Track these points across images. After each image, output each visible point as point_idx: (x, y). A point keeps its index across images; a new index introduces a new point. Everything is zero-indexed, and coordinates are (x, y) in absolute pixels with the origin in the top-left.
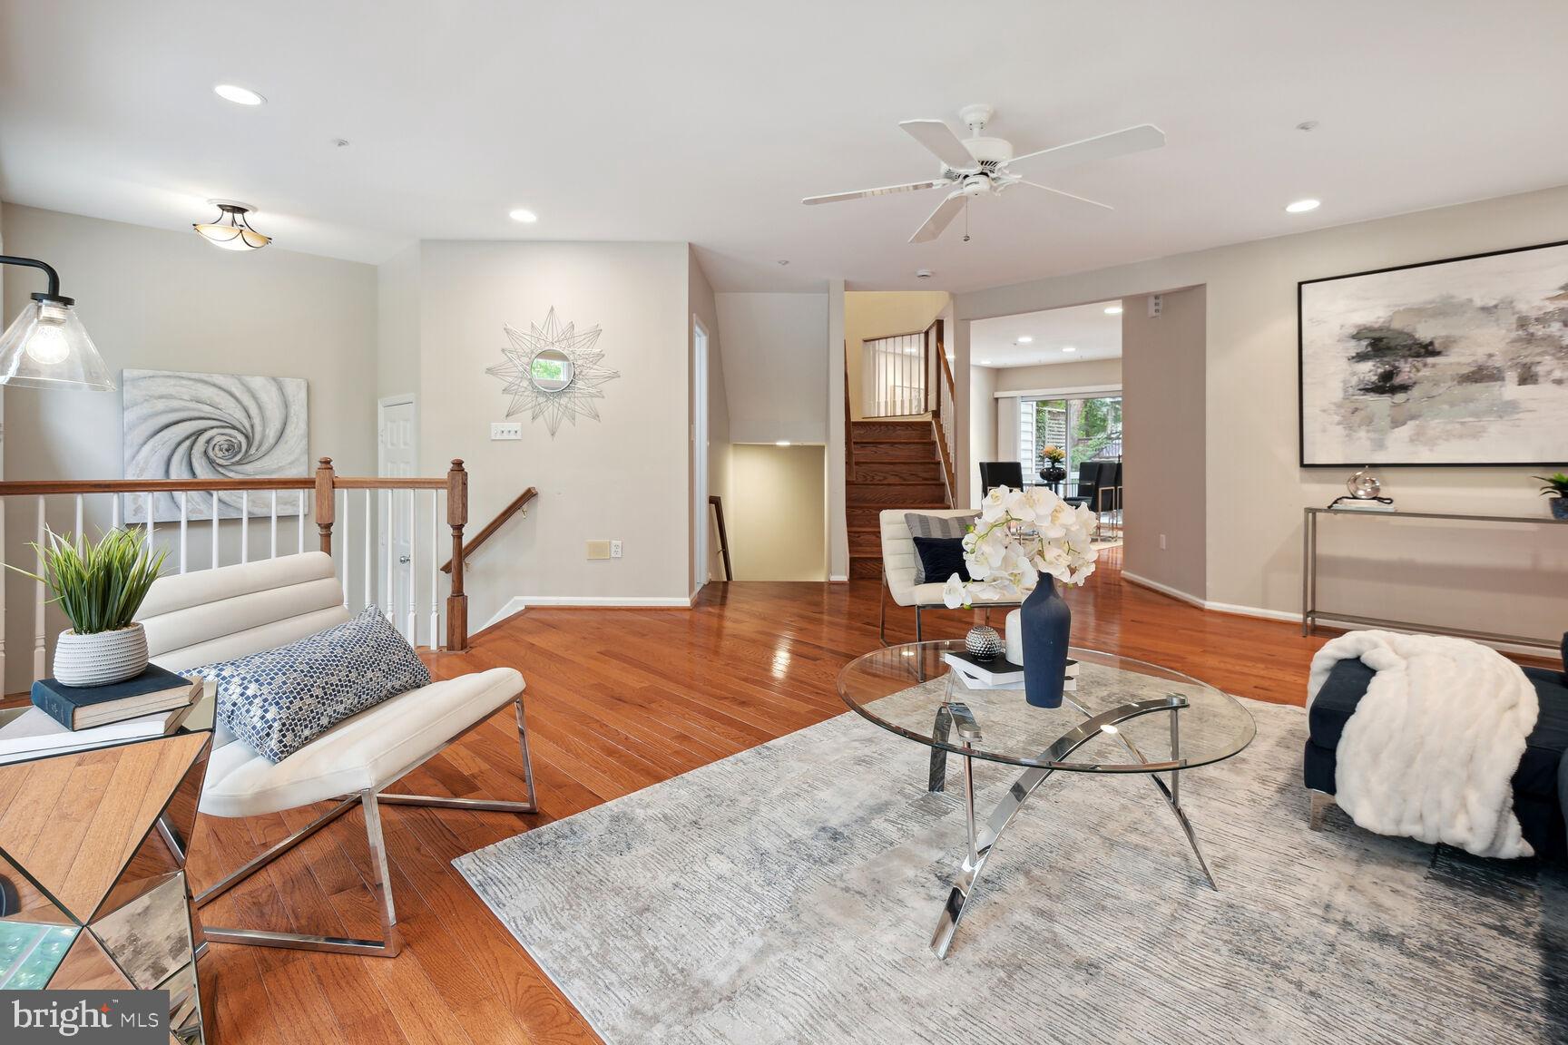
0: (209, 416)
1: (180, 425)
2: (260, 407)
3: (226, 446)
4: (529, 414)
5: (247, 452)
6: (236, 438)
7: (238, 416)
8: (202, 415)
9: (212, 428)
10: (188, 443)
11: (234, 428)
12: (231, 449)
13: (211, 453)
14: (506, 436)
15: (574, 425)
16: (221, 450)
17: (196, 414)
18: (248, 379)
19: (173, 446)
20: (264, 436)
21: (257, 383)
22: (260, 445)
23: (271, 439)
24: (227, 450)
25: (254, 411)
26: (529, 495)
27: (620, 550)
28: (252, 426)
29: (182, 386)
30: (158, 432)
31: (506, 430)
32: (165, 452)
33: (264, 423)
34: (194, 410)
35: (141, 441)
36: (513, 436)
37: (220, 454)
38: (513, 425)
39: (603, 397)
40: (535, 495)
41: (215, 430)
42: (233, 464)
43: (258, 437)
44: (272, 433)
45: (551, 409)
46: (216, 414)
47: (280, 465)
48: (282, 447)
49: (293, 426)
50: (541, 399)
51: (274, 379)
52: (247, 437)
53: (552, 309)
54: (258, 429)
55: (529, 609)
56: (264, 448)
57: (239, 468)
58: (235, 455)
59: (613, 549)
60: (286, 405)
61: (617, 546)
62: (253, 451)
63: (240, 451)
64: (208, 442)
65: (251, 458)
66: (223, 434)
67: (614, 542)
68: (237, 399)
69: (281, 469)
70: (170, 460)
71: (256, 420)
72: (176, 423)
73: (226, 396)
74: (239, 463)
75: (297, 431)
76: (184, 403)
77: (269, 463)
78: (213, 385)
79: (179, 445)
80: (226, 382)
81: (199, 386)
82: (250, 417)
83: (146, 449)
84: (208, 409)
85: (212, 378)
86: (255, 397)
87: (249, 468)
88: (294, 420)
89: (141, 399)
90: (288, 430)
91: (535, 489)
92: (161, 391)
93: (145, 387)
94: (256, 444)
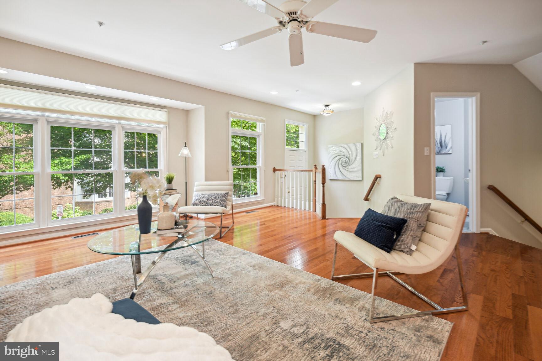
2: (351, 151)
6: (347, 160)
7: (347, 154)
9: (342, 157)
10: (338, 161)
11: (347, 157)
12: (346, 162)
13: (342, 164)
16: (344, 163)
17: (340, 154)
18: (349, 144)
20: (352, 159)
21: (351, 145)
23: (354, 160)
25: (350, 153)
26: (377, 177)
28: (350, 157)
29: (337, 148)
30: (334, 158)
32: (335, 163)
38: (377, 153)
40: (380, 177)
44: (354, 158)
45: (388, 141)
48: (356, 162)
51: (354, 144)
52: (349, 159)
54: (351, 157)
56: (352, 162)
57: (347, 167)
58: (346, 164)
60: (357, 150)
62: (350, 163)
63: (348, 163)
64: (342, 161)
65: (350, 165)
66: (344, 159)
68: (347, 150)
69: (356, 167)
70: (335, 166)
71: (351, 155)
72: (337, 156)
73: (345, 149)
74: (347, 166)
75: (359, 157)
76: (338, 152)
77: (353, 166)
78: (343, 147)
79: (337, 161)
80: (345, 146)
81: (340, 148)
82: (349, 154)
83: (332, 162)
84: (342, 153)
85: (343, 145)
86: (350, 149)
87: (349, 167)
88: (358, 154)
89: (331, 152)
90: (357, 157)
91: (380, 175)
92: (334, 150)
93: (331, 149)
94: (351, 161)
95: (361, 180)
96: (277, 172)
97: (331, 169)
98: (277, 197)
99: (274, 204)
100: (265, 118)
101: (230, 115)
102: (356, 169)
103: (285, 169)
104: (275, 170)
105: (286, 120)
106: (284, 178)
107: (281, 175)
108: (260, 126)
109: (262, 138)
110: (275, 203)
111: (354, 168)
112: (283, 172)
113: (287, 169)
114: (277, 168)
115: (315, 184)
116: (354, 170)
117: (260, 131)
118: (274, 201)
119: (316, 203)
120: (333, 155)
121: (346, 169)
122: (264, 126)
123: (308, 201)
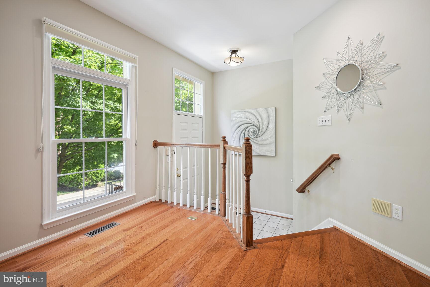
0: (249, 122)
1: (242, 126)
2: (261, 119)
3: (253, 132)
4: (335, 109)
5: (258, 133)
6: (255, 129)
7: (256, 121)
8: (247, 122)
9: (249, 126)
10: (244, 131)
11: (255, 126)
12: (254, 133)
13: (249, 134)
14: (324, 123)
15: (363, 113)
16: (252, 133)
17: (246, 122)
18: (258, 109)
19: (241, 132)
20: (262, 128)
21: (261, 110)
22: (261, 132)
23: (264, 130)
24: (253, 133)
25: (260, 120)
26: (335, 159)
27: (400, 213)
28: (259, 125)
29: (243, 114)
30: (238, 128)
31: (324, 120)
32: (239, 134)
33: (263, 124)
34: (245, 121)
35: (234, 131)
36: (327, 123)
37: (251, 134)
38: (328, 116)
39: (386, 88)
40: (339, 159)
41: (250, 127)
42: (254, 137)
43: (261, 129)
44: (265, 127)
46: (251, 122)
47: (267, 138)
48: (268, 132)
49: (271, 124)
50: (343, 98)
51: (265, 108)
52: (258, 129)
53: (349, 38)
54: (261, 126)
55: (335, 229)
56: (263, 132)
57: (256, 139)
58: (255, 135)
59: (394, 211)
60: (269, 117)
61: (397, 210)
62: (260, 133)
63: (256, 133)
64: (249, 131)
65: (259, 136)
66: (252, 128)
67: (395, 206)
68: (255, 116)
69: (267, 139)
70: (240, 136)
71: (260, 123)
72: (242, 125)
73: (252, 115)
74: (256, 137)
75: (272, 126)
76: (243, 119)
77: (264, 137)
78: (250, 113)
79: (242, 132)
80: (253, 111)
81: (247, 114)
82: (259, 122)
83: (236, 132)
84: (249, 120)
85: (250, 111)
86: (260, 116)
87: (259, 139)
88: (271, 122)
89: (234, 119)
90: (269, 126)
91: (338, 155)
92: (239, 116)
93: (235, 115)
94: (260, 131)
95: (275, 155)
96: (159, 148)
97: (234, 142)
98: (159, 188)
99: (155, 198)
100: (137, 56)
101: (44, 26)
102: (267, 142)
103: (173, 142)
104: (156, 144)
105: (174, 68)
106: (172, 155)
107: (167, 151)
108: (126, 66)
109: (131, 89)
110: (155, 196)
111: (265, 140)
112: (169, 148)
113: (177, 142)
114: (159, 141)
115: (224, 168)
116: (265, 142)
117: (129, 78)
118: (155, 194)
119: (225, 202)
120: (237, 123)
121: (254, 141)
122: (136, 69)
123: (211, 197)
